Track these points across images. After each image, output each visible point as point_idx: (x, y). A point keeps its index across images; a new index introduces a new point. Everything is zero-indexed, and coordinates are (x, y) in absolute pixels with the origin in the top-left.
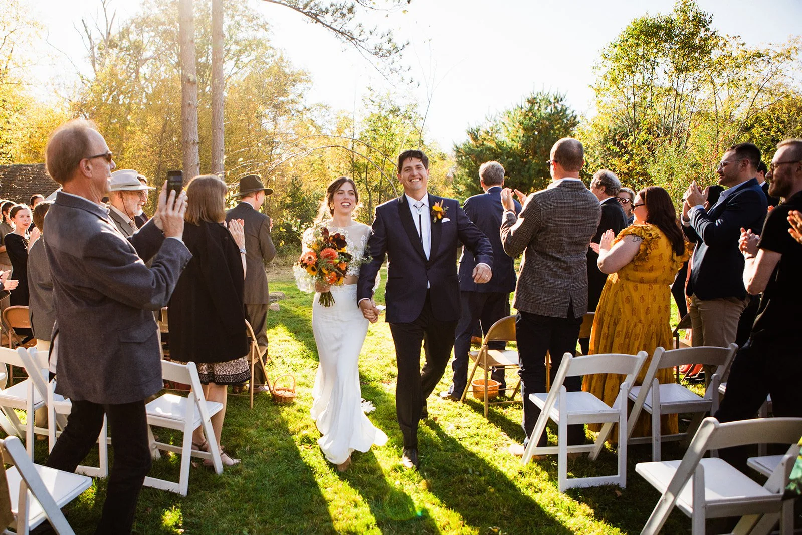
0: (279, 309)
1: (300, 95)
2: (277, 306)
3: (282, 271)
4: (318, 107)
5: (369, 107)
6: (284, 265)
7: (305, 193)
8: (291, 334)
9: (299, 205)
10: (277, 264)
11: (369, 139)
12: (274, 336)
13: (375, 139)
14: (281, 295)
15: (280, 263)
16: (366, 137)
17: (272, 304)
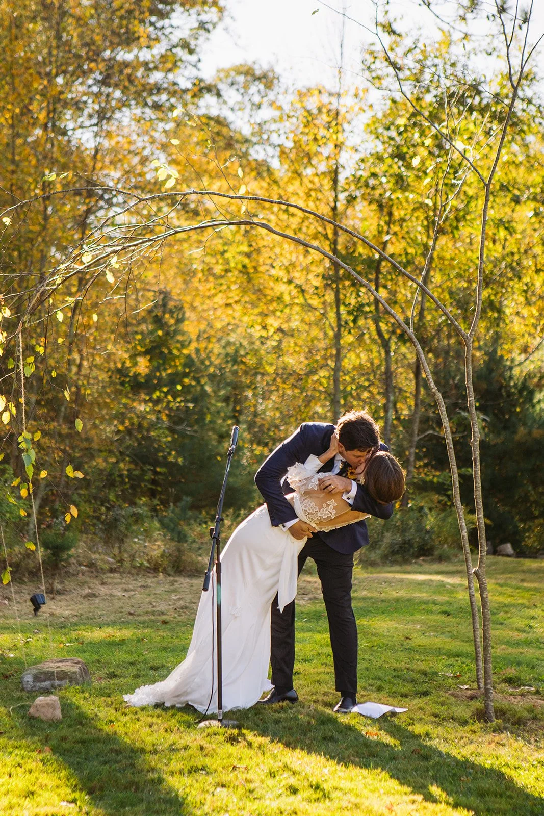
0: (58, 714)
1: (185, 45)
2: (51, 706)
3: (103, 590)
4: (241, 79)
5: (385, 83)
6: (112, 570)
7: (194, 345)
8: (77, 795)
9: (174, 379)
10: (91, 565)
11: (384, 180)
12: (22, 801)
13: (400, 182)
14: (76, 669)
15: (99, 563)
16: (374, 175)
17: (41, 699)
